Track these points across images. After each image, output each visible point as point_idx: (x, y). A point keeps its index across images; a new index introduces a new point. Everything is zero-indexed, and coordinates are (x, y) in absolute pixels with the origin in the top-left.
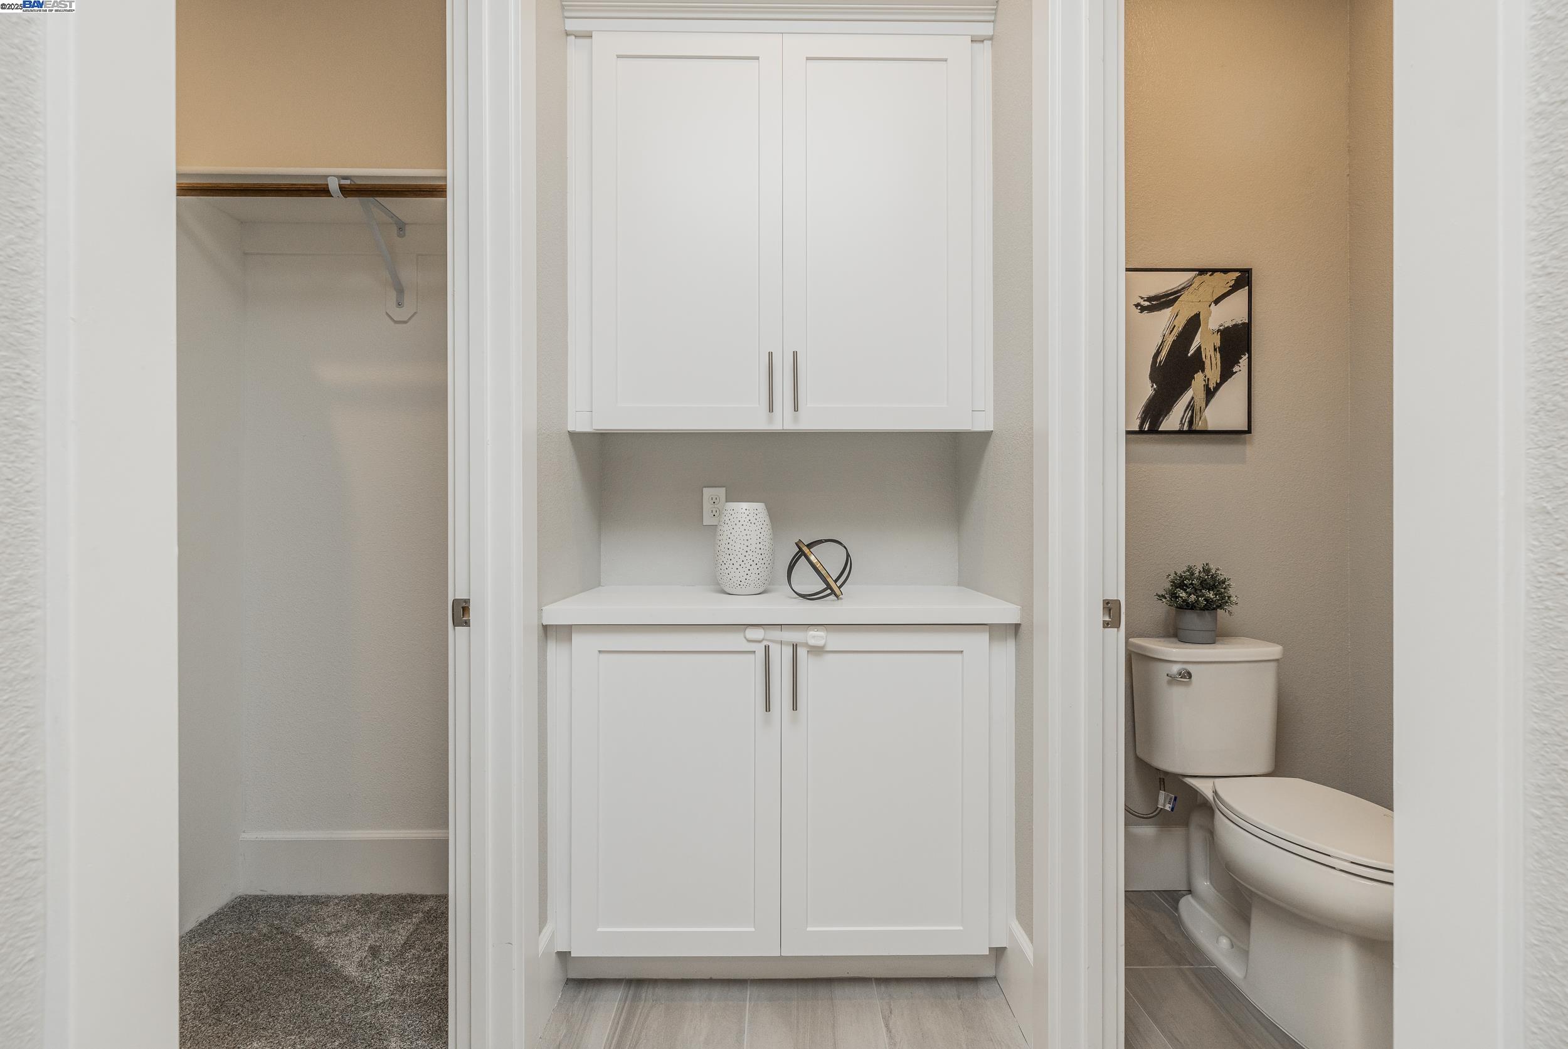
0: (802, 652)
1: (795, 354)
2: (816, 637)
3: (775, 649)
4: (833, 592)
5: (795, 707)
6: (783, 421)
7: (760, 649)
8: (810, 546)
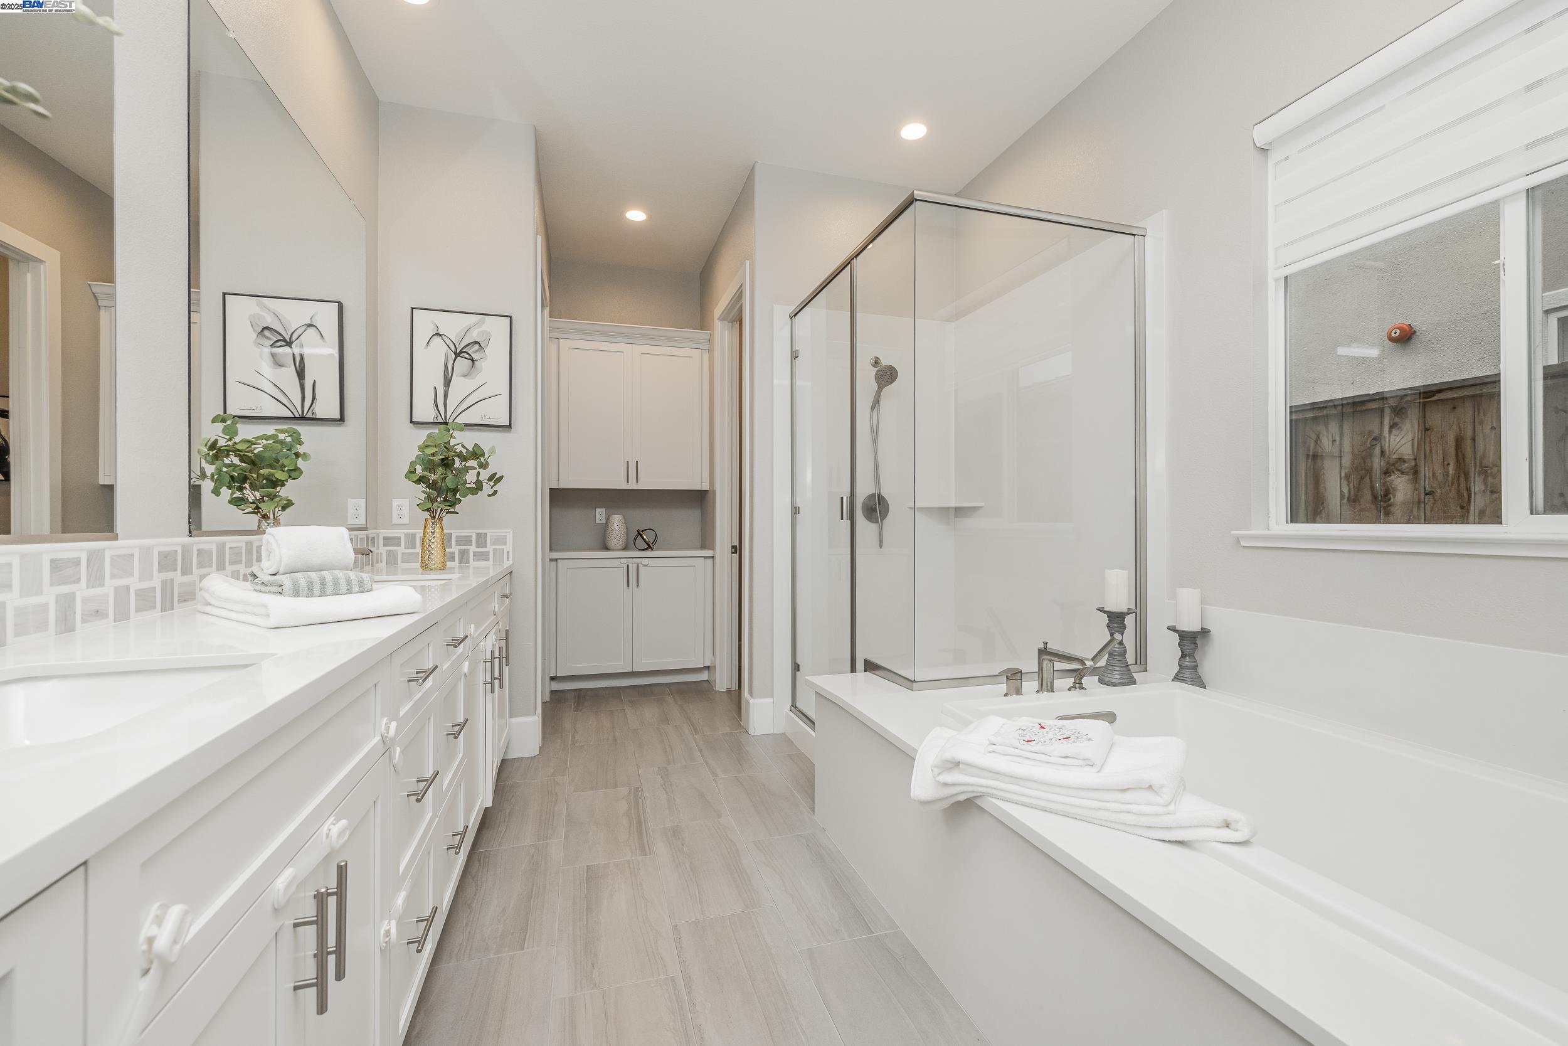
0: (640, 566)
1: (637, 462)
2: (645, 562)
3: (631, 565)
4: (650, 547)
5: (638, 585)
6: (632, 486)
7: (625, 566)
8: (642, 531)
